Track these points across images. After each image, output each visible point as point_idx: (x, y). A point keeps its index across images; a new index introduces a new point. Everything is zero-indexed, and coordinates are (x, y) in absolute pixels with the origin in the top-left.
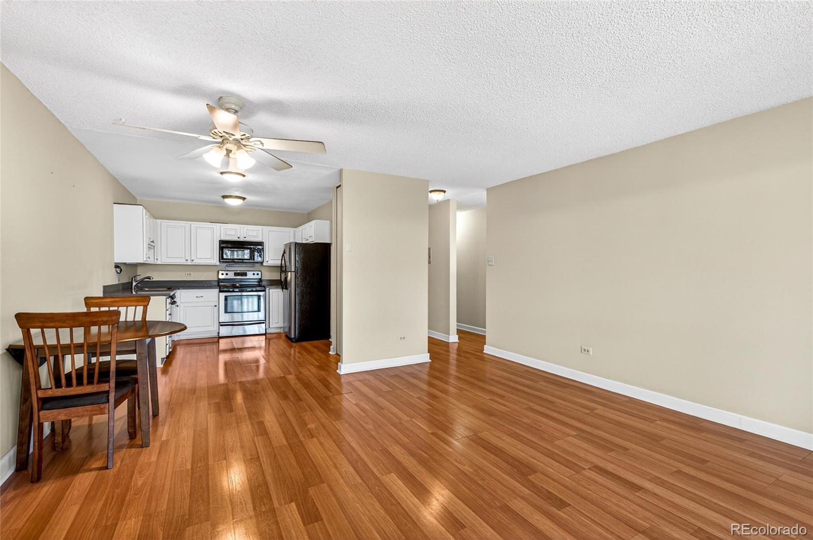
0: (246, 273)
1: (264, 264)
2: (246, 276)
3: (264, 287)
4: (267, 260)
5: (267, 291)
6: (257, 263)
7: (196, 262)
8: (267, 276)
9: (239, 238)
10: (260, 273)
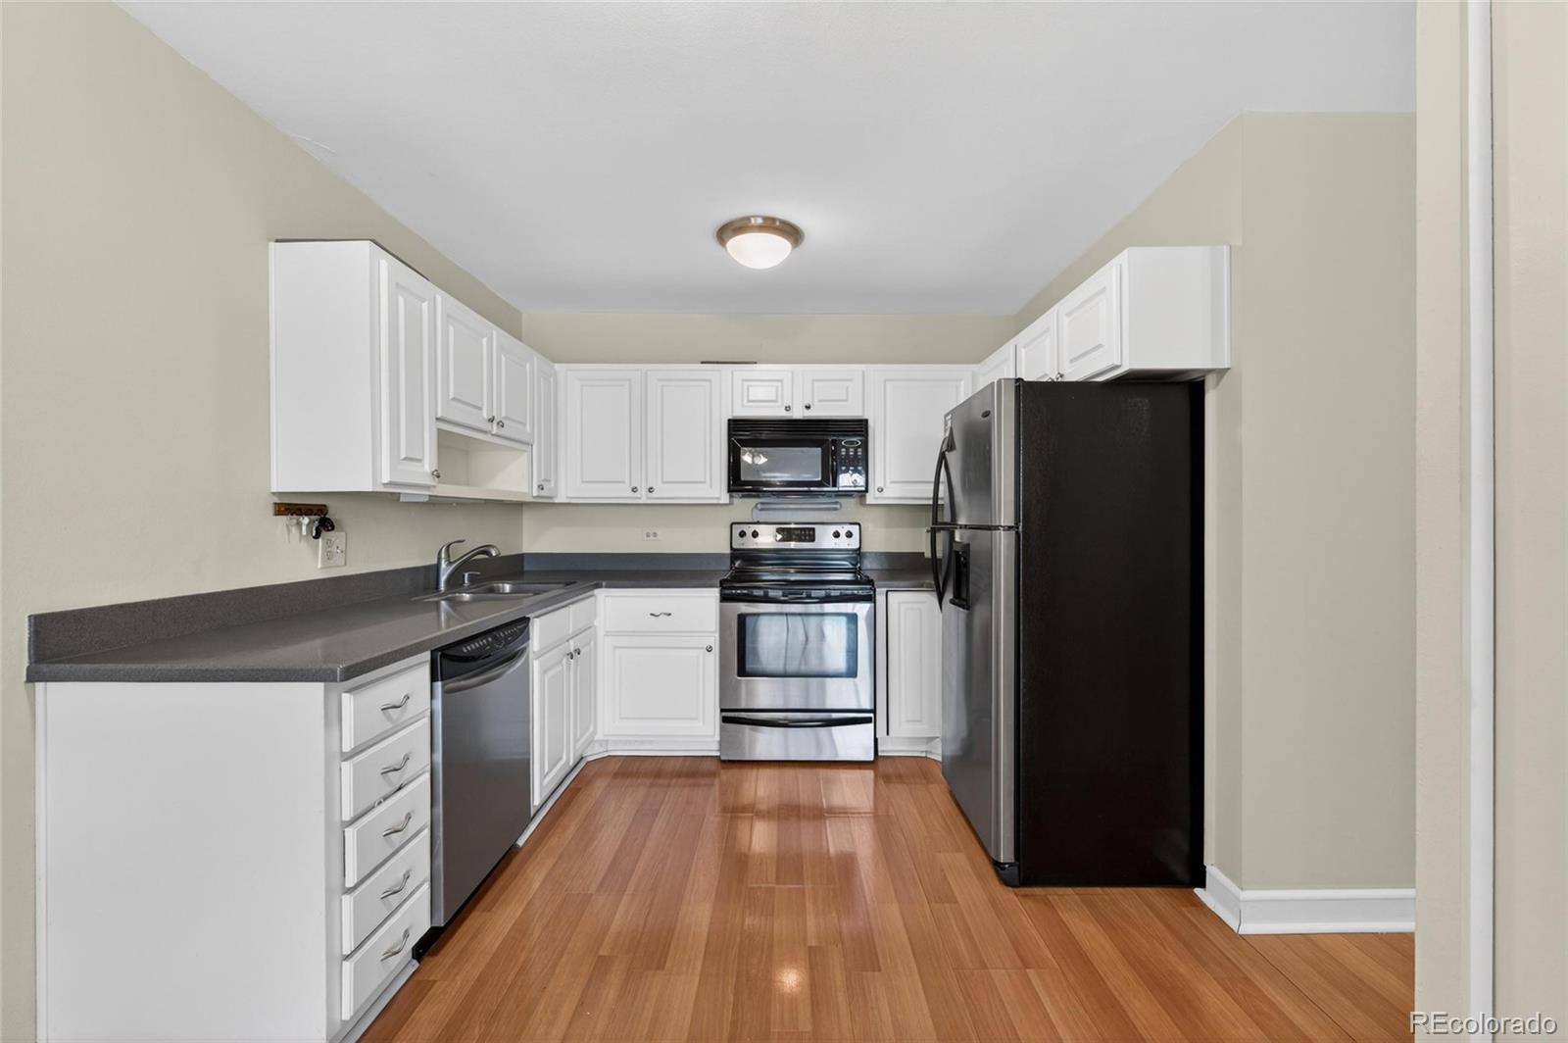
0: (813, 529)
1: (870, 499)
2: (813, 540)
3: (870, 582)
4: (879, 484)
5: (880, 598)
6: (847, 494)
7: (665, 493)
8: (881, 539)
9: (788, 409)
10: (855, 529)
